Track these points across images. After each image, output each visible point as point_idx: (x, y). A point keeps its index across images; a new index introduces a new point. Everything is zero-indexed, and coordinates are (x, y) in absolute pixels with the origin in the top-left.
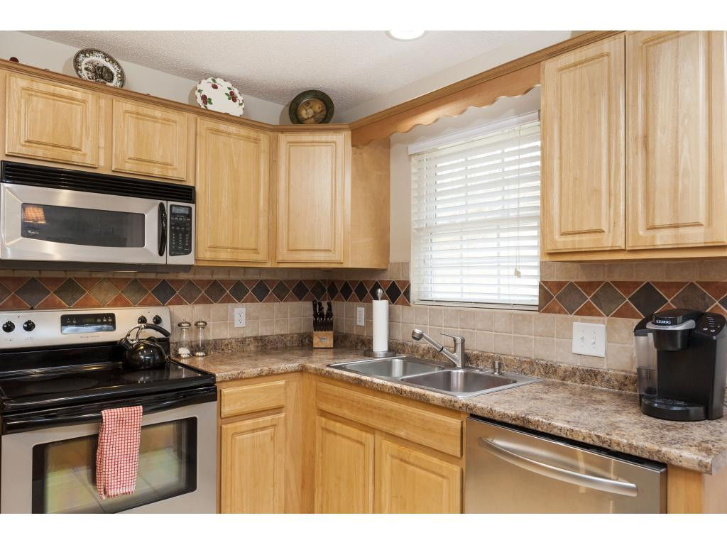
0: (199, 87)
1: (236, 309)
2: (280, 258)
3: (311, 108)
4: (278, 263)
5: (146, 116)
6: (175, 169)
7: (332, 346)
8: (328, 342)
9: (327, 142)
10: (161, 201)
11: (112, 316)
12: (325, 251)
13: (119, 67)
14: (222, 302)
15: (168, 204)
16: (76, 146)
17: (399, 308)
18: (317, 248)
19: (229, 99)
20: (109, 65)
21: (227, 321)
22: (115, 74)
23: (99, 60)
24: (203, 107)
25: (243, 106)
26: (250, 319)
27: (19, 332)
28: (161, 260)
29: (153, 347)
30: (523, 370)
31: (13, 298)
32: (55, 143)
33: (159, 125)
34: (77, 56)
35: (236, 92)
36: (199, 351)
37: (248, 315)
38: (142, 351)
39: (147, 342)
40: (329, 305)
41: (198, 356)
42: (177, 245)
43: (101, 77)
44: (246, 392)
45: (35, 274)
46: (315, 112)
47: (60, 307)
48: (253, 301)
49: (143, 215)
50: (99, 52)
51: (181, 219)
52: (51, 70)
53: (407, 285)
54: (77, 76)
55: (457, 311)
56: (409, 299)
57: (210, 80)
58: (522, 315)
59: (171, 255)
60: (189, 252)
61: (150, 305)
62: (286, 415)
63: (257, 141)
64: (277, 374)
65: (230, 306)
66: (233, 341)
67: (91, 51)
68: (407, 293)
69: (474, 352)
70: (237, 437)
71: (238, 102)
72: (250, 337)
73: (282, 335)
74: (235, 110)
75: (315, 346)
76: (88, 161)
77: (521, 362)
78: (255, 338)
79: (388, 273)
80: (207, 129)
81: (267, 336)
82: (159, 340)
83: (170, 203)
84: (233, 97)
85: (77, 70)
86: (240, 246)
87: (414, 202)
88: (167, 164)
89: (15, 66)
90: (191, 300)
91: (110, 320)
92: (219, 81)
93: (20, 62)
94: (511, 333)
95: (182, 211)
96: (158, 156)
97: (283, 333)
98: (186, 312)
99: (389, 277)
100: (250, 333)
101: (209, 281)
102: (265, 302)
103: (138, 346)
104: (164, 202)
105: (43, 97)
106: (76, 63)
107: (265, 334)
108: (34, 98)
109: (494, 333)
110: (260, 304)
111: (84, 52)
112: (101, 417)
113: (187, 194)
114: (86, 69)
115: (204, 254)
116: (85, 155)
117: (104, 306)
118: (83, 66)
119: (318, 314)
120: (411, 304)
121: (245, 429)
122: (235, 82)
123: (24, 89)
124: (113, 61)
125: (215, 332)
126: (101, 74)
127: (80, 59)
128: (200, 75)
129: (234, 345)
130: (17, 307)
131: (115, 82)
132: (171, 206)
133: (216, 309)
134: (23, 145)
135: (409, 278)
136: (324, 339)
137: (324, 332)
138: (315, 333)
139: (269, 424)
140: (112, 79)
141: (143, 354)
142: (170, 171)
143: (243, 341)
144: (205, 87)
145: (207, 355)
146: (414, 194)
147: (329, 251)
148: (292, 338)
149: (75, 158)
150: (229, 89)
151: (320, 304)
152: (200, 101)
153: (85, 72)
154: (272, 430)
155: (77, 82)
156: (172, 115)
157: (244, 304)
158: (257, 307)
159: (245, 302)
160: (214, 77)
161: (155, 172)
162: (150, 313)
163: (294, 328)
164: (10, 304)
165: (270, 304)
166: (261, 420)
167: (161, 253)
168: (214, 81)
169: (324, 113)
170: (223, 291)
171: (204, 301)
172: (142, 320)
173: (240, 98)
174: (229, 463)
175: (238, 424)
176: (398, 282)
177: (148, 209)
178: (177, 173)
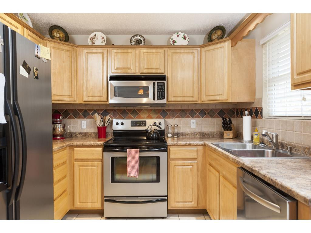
0: (172, 38)
1: (191, 121)
2: (202, 99)
3: (217, 34)
4: (203, 101)
5: (150, 53)
6: (160, 70)
7: (232, 138)
8: (230, 136)
9: (220, 47)
10: (154, 81)
11: (146, 121)
12: (220, 95)
13: (144, 38)
14: (186, 118)
15: (156, 82)
16: (129, 67)
17: (258, 120)
18: (216, 94)
19: (183, 39)
20: (141, 38)
21: (188, 125)
22: (143, 41)
23: (138, 38)
24: (173, 45)
25: (188, 40)
26: (197, 125)
27: (120, 126)
28: (154, 102)
29: (156, 133)
30: (305, 152)
31: (120, 115)
32: (124, 67)
33: (154, 55)
34: (131, 38)
35: (186, 35)
36: (175, 135)
37: (197, 124)
38: (152, 133)
39: (154, 131)
40: (230, 119)
41: (175, 137)
42: (160, 97)
43: (138, 43)
44: (180, 150)
45: (125, 108)
46: (218, 36)
47: (132, 118)
48: (199, 117)
49: (148, 87)
50: (138, 35)
51: (161, 87)
52: (123, 45)
53: (261, 109)
54: (130, 45)
55: (280, 121)
56: (262, 115)
57: (176, 34)
58: (306, 122)
59: (157, 100)
60: (164, 99)
61: (159, 118)
62: (197, 162)
63: (192, 53)
64: (193, 145)
65: (189, 119)
66: (190, 133)
67: (135, 36)
68: (261, 113)
69: (286, 142)
70: (176, 167)
71: (187, 39)
72: (197, 132)
73: (212, 132)
74: (185, 43)
75: (224, 137)
76: (133, 71)
77: (305, 148)
78: (199, 133)
79: (255, 104)
80: (172, 53)
81: (205, 132)
82: (158, 130)
83: (157, 82)
84: (185, 38)
85: (131, 43)
86: (185, 95)
87: (264, 68)
88: (157, 68)
89: (114, 46)
90: (174, 117)
91: (145, 123)
92: (180, 33)
93: (115, 45)
94: (302, 132)
95: (161, 84)
96: (154, 66)
97: (213, 131)
98: (172, 121)
99: (255, 106)
100: (197, 130)
101: (180, 110)
102: (204, 118)
103: (151, 132)
104: (155, 82)
105: (120, 54)
106: (131, 40)
107: (204, 131)
108: (118, 55)
109: (295, 132)
110: (202, 119)
111: (133, 37)
112: (127, 151)
113: (162, 77)
114: (134, 42)
115: (172, 99)
116: (132, 69)
117: (144, 118)
118: (133, 41)
119: (224, 123)
120: (263, 118)
121: (179, 164)
122: (186, 32)
123: (115, 53)
124: (142, 37)
125: (183, 129)
126: (138, 42)
127: (132, 39)
128: (172, 33)
129: (190, 134)
130: (121, 118)
131: (143, 43)
132: (157, 83)
133: (184, 120)
134: (115, 69)
135: (262, 105)
136: (229, 134)
137: (228, 131)
138: (224, 131)
139: (190, 164)
140: (142, 43)
141: (152, 134)
142: (158, 70)
143: (194, 134)
144: (174, 37)
145: (178, 137)
146: (264, 64)
147: (222, 95)
148: (217, 133)
149: (129, 71)
150: (184, 35)
151: (226, 119)
152: (172, 43)
153: (133, 43)
154: (191, 167)
155: (131, 47)
156: (159, 50)
157: (195, 119)
158: (200, 120)
159: (195, 118)
160: (178, 32)
161: (153, 72)
162: (157, 121)
163: (218, 129)
164: (119, 117)
165: (207, 119)
166: (186, 162)
167: (154, 100)
168: (178, 34)
169: (222, 35)
170: (186, 114)
171: (179, 117)
172: (155, 123)
173: (187, 38)
174: (173, 176)
175: (176, 162)
176: (258, 107)
177: (150, 85)
178: (160, 71)
